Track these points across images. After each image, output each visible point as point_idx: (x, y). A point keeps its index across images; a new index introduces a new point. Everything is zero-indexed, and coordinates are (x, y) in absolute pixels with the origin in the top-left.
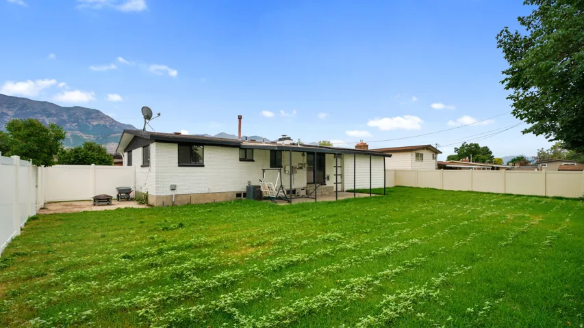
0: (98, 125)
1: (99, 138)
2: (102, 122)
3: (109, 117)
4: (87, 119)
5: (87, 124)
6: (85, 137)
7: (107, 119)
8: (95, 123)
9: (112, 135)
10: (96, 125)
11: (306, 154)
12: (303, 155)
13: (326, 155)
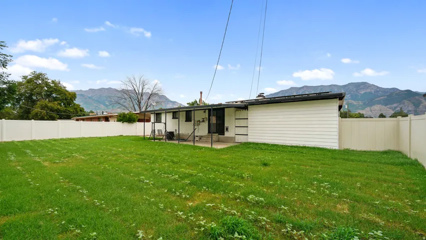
0: (365, 93)
1: (365, 103)
2: (368, 91)
3: (374, 85)
4: (357, 90)
5: (357, 93)
6: (355, 104)
7: (373, 87)
8: (362, 92)
9: (376, 99)
10: (364, 93)
11: (207, 111)
12: (205, 112)
13: (225, 109)
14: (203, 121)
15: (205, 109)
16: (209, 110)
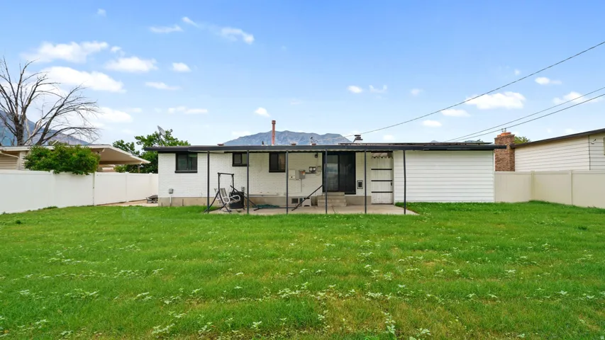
11: (320, 155)
12: (316, 156)
13: (357, 154)
14: (313, 172)
15: (317, 152)
16: (323, 153)
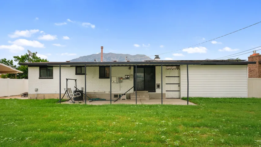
11: (132, 68)
12: (130, 68)
13: (156, 67)
14: (127, 78)
15: (130, 66)
16: (134, 66)
